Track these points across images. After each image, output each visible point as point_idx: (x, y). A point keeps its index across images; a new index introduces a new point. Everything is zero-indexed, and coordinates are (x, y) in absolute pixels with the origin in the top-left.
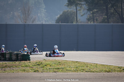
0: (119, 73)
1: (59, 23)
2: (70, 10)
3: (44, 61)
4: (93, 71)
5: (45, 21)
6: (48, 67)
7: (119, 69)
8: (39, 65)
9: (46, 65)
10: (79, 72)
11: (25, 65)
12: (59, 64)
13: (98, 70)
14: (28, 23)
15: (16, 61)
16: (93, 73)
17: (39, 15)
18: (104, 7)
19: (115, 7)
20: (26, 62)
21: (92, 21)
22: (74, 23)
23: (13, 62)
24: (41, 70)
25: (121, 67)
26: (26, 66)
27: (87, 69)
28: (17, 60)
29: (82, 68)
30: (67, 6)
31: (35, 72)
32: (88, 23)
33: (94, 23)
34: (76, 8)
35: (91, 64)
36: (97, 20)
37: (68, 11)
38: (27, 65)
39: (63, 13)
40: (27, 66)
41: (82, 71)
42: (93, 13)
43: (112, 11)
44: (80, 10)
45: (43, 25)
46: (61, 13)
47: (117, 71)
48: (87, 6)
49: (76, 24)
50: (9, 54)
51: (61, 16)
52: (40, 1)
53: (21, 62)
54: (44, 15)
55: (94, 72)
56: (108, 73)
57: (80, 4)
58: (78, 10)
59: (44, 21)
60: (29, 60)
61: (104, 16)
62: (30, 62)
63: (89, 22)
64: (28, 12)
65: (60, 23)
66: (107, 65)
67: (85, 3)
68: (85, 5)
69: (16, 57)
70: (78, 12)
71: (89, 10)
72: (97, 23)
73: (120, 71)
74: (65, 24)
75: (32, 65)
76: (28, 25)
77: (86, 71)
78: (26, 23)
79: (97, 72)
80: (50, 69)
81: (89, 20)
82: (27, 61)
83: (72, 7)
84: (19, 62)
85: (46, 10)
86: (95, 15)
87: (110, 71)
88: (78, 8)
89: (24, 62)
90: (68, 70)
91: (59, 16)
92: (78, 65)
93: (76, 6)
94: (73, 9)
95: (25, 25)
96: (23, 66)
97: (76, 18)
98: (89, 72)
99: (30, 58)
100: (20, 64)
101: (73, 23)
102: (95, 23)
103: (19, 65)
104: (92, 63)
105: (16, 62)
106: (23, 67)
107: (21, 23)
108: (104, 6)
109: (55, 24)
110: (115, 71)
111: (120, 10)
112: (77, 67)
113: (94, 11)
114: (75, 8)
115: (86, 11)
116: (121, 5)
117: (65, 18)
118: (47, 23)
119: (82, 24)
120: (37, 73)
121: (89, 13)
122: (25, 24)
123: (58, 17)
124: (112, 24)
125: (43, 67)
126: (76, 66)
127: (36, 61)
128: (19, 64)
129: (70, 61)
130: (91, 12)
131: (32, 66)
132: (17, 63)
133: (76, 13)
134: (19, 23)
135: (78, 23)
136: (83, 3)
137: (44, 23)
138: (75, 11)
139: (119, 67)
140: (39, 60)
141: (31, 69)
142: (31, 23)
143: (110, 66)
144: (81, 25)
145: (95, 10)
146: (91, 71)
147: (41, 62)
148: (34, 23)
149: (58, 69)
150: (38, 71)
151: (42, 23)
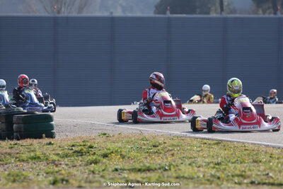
1: (165, 13)
3: (102, 139)
4: (281, 179)
5: (124, 9)
8: (80, 153)
9: (105, 156)
10: (225, 183)
11: (32, 154)
12: (155, 150)
14: (66, 15)
15: (4, 139)
20: (35, 141)
21: (269, 8)
22: (213, 15)
26: (36, 158)
27: (255, 172)
29: (238, 166)
31: (54, 183)
32: (257, 13)
33: (275, 13)
35: (269, 150)
38: (39, 153)
40: (39, 158)
41: (236, 180)
49: (218, 16)
53: (20, 142)
60: (51, 135)
62: (50, 144)
63: (260, 12)
65: (168, 14)
74: (184, 15)
75: (58, 154)
76: (67, 19)
77: (252, 183)
78: (59, 12)
80: (116, 170)
82: (41, 137)
84: (13, 142)
89: (29, 141)
90: (183, 177)
92: (223, 153)
95: (55, 19)
96: (24, 156)
99: (52, 127)
100: (13, 151)
101: (209, 14)
102: (279, 13)
103: (10, 154)
106: (23, 161)
112: (218, 164)
118: (129, 14)
119: (238, 15)
122: (57, 15)
125: (96, 162)
126: (216, 161)
127: (74, 139)
131: (56, 158)
132: (5, 145)
134: (37, 14)
135: (224, 15)
137: (118, 13)
140: (85, 135)
142: (74, 14)
144: (236, 19)
146: (271, 181)
147: (89, 144)
148: (84, 14)
149: (149, 170)
150: (67, 181)
151: (112, 13)
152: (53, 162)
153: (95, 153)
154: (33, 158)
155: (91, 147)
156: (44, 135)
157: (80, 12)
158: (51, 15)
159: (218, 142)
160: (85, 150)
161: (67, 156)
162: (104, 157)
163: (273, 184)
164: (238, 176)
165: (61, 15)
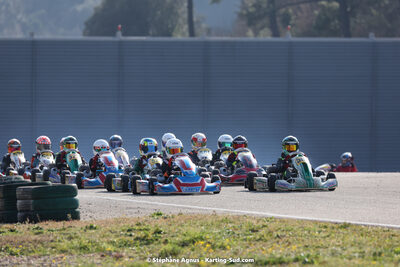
9: (184, 244)
45: (33, 46)
65: (120, 37)
74: (144, 38)
125: (173, 253)
153: (166, 240)
156: (69, 216)
160: (151, 236)
161: (126, 244)
162: (183, 246)
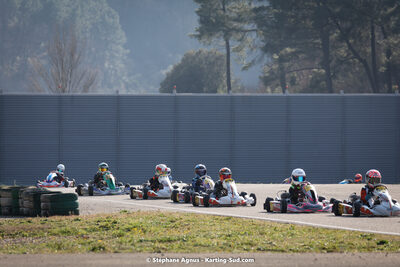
0: (365, 254)
1: (172, 92)
2: (205, 50)
3: (123, 216)
4: (283, 247)
5: (127, 86)
6: (137, 235)
7: (364, 243)
8: (106, 228)
9: (129, 230)
10: (235, 250)
11: (63, 229)
12: (173, 225)
13: (297, 245)
14: (71, 94)
15: (34, 216)
16: (281, 254)
17: (106, 65)
18: (317, 41)
19: (351, 41)
20: (63, 218)
21: (277, 86)
22: (221, 93)
23: (24, 220)
24: (112, 244)
25: (373, 235)
26: (66, 233)
27: (261, 241)
28: (35, 212)
29: (246, 237)
30: (196, 36)
31: (93, 250)
32: (265, 91)
33: (284, 92)
34: (227, 43)
35: (274, 225)
36: (293, 81)
37: (200, 52)
38: (69, 228)
39: (183, 60)
40: (69, 232)
41: (245, 247)
42: (281, 60)
43: (343, 52)
44: (238, 50)
45: (118, 99)
46: (179, 59)
47: (359, 249)
48: (263, 37)
49: (226, 94)
50: (9, 194)
51: (177, 69)
52: (112, 20)
53: (49, 219)
54: (122, 66)
55: (283, 251)
56: (329, 255)
57: (238, 31)
58: (231, 48)
59: (123, 85)
60: (77, 213)
61: (315, 70)
62: (77, 220)
63: (269, 90)
64: (72, 55)
65: (175, 93)
66: (328, 229)
67: (255, 27)
68: (254, 34)
69: (32, 204)
70: (233, 56)
71: (268, 49)
72: (295, 92)
73: (370, 249)
74: (191, 94)
75: (86, 229)
76: (72, 97)
77: (259, 249)
78: (64, 91)
79: (294, 251)
80: (141, 241)
81: (267, 81)
82: (68, 215)
83: (214, 39)
84: (43, 219)
85: (128, 51)
86: (287, 64)
87: (335, 248)
88: (234, 44)
89: (57, 218)
91: (171, 68)
93: (227, 36)
94: (216, 46)
95: (60, 97)
96: (56, 231)
97: (225, 75)
98: (269, 253)
99: (76, 205)
100: (45, 226)
101: (216, 92)
102: (287, 91)
103: (42, 229)
104: (278, 222)
105: (34, 220)
106: (55, 235)
107: (47, 93)
108: (317, 38)
109: (159, 94)
110: (351, 247)
111: (369, 50)
112: (229, 236)
113: (283, 52)
114: (223, 42)
115: (258, 53)
116: (372, 34)
117: (190, 76)
118: (133, 92)
119: (246, 94)
120: (101, 256)
121: (266, 59)
122: (62, 94)
123: (168, 74)
124: (342, 93)
125: (120, 236)
126: (226, 233)
127: (98, 215)
128: (41, 226)
129: (208, 215)
130: (276, 57)
131: (85, 232)
132: (37, 221)
133: (225, 59)
134: (42, 93)
135: (231, 93)
136: (247, 27)
137: (123, 92)
138: (224, 51)
139: (364, 236)
140: (107, 212)
141: (82, 241)
142: (79, 93)
143: (335, 230)
144: (244, 97)
145: (288, 50)
146: (274, 248)
147: (113, 220)
148: (90, 93)
149: (169, 241)
150: (104, 249)
151: (117, 92)
152: (82, 235)
153: (118, 228)
154: (64, 232)
155: (115, 223)
156: (70, 213)
157: (85, 91)
158: (56, 94)
159: (229, 218)
160: (109, 225)
161: (94, 230)
162: (127, 231)
163: (276, 251)
164: (246, 244)
165: (66, 94)
